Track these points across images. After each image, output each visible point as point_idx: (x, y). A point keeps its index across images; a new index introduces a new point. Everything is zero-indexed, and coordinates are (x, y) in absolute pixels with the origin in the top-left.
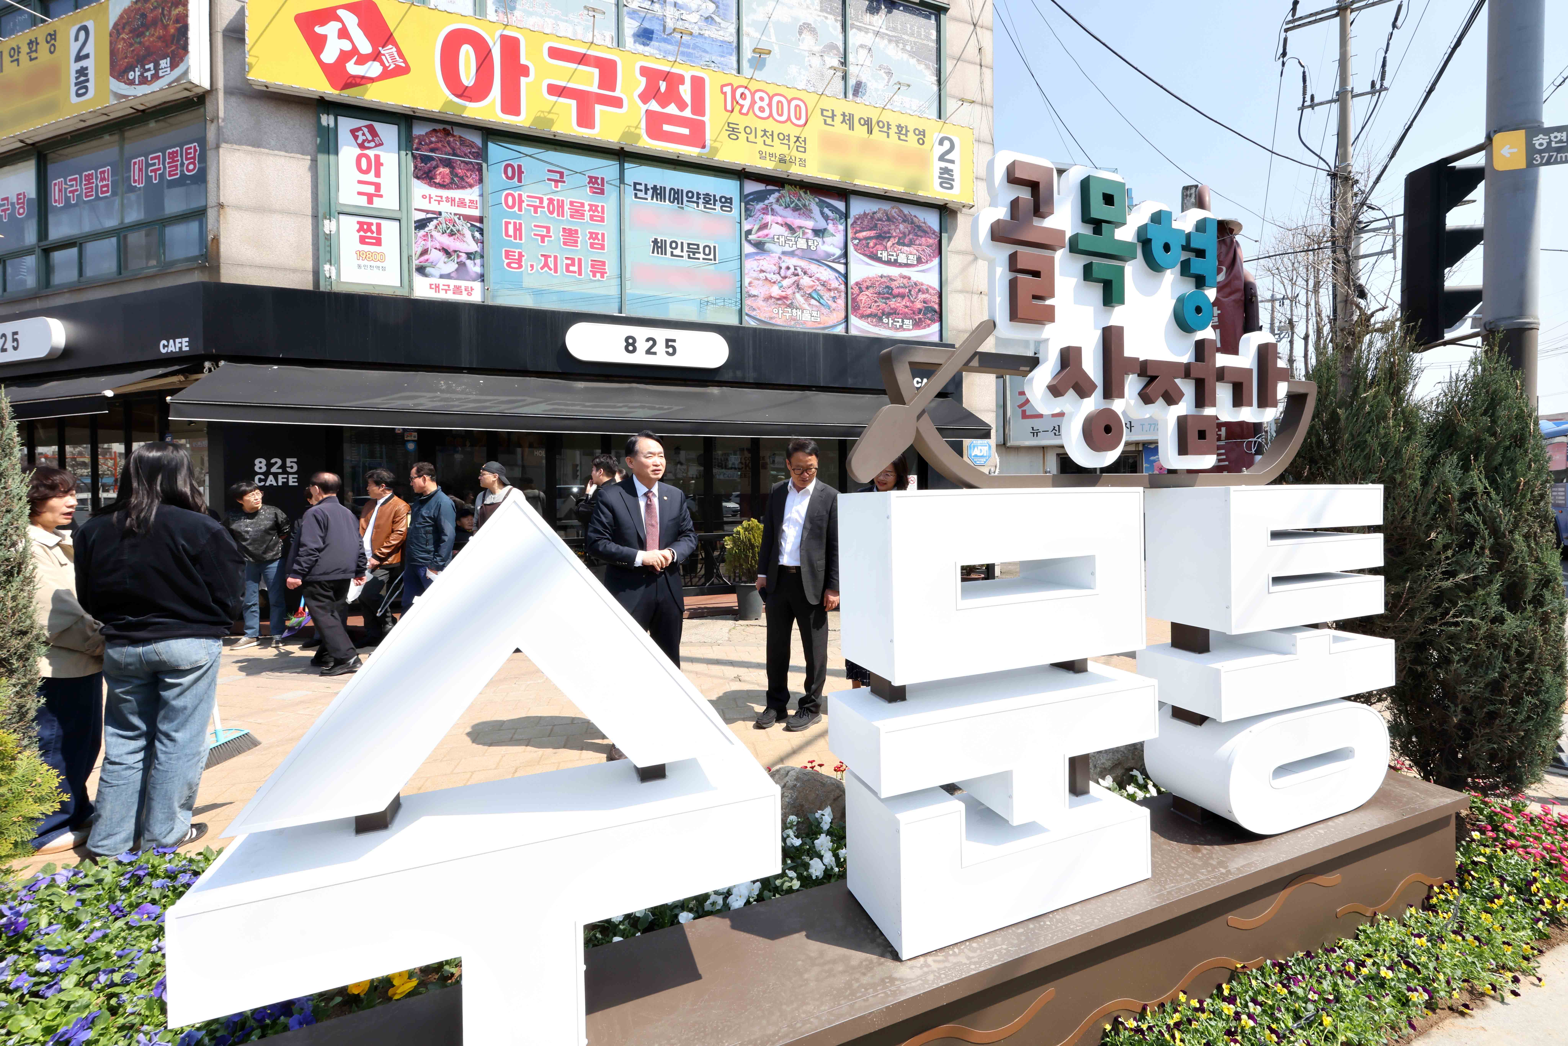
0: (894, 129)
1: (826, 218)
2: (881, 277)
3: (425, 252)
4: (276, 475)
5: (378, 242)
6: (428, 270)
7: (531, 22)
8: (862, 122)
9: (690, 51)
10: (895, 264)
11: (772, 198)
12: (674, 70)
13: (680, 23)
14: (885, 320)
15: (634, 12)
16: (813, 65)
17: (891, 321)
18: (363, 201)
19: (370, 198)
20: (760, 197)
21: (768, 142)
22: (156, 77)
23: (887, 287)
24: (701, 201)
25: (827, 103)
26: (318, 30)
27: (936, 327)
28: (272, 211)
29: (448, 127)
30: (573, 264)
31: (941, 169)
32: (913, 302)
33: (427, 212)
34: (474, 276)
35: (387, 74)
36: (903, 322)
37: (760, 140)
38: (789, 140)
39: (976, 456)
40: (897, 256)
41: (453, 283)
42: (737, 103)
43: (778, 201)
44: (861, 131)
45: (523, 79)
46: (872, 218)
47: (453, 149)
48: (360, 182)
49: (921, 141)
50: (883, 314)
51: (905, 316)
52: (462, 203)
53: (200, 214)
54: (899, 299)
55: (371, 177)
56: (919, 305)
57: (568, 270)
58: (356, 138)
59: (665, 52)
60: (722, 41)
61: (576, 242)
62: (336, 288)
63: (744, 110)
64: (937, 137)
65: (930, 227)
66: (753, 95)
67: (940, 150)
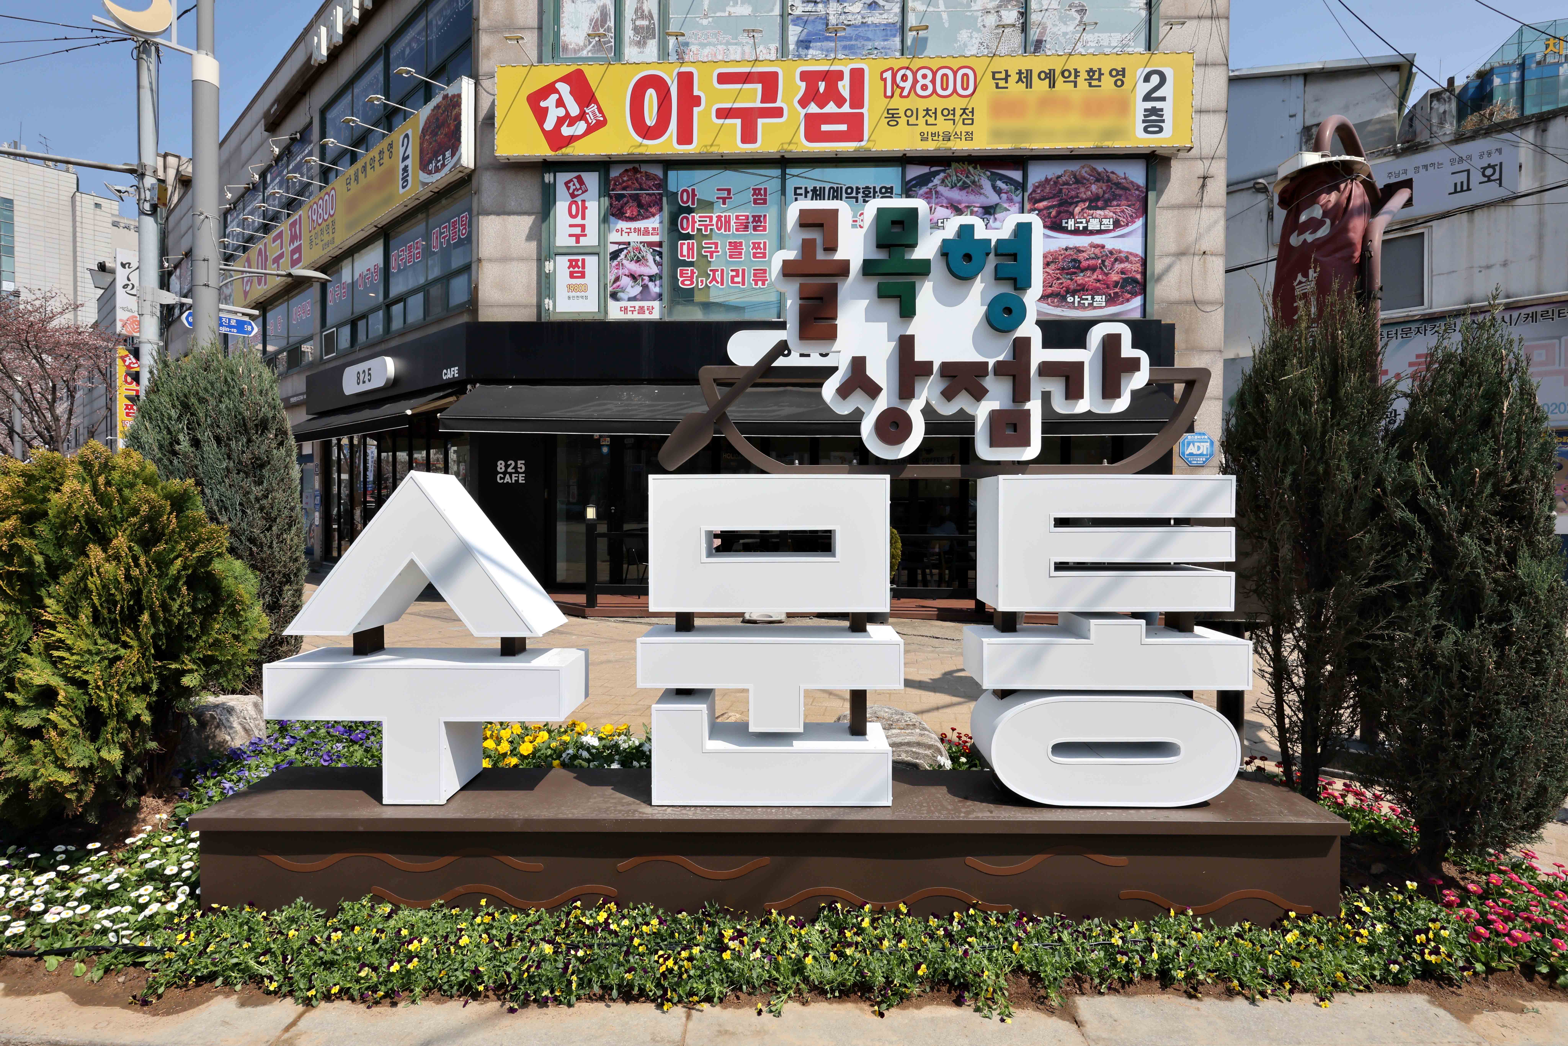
0: (1083, 75)
1: (999, 191)
2: (1066, 249)
3: (617, 279)
4: (511, 474)
5: (583, 276)
6: (620, 295)
7: (705, 54)
8: (1043, 76)
9: (853, 43)
10: (1086, 232)
11: (937, 181)
12: (833, 68)
13: (843, 17)
14: (1070, 299)
15: (799, 18)
16: (987, 25)
17: (1077, 299)
18: (572, 242)
19: (577, 237)
20: (923, 180)
21: (931, 120)
22: (443, 165)
23: (1074, 260)
24: (860, 196)
25: (999, 65)
26: (543, 104)
27: (1137, 301)
28: (512, 259)
29: (637, 166)
30: (737, 276)
31: (1146, 110)
32: (1106, 274)
33: (619, 243)
34: (654, 295)
35: (590, 130)
36: (1093, 298)
37: (921, 121)
38: (954, 115)
39: (1191, 454)
40: (1087, 222)
41: (637, 304)
42: (898, 86)
43: (943, 181)
44: (1040, 86)
45: (696, 110)
46: (1056, 183)
47: (640, 184)
48: (571, 226)
49: (1119, 83)
50: (1067, 292)
51: (1095, 292)
52: (646, 232)
53: (467, 269)
54: (1089, 273)
55: (578, 220)
56: (1115, 277)
57: (733, 282)
58: (568, 188)
59: (827, 51)
60: (885, 25)
61: (741, 253)
62: (553, 318)
63: (905, 93)
64: (1141, 73)
65: (1132, 182)
66: (915, 74)
67: (1143, 88)
